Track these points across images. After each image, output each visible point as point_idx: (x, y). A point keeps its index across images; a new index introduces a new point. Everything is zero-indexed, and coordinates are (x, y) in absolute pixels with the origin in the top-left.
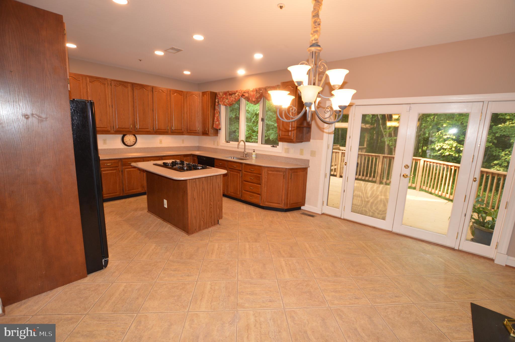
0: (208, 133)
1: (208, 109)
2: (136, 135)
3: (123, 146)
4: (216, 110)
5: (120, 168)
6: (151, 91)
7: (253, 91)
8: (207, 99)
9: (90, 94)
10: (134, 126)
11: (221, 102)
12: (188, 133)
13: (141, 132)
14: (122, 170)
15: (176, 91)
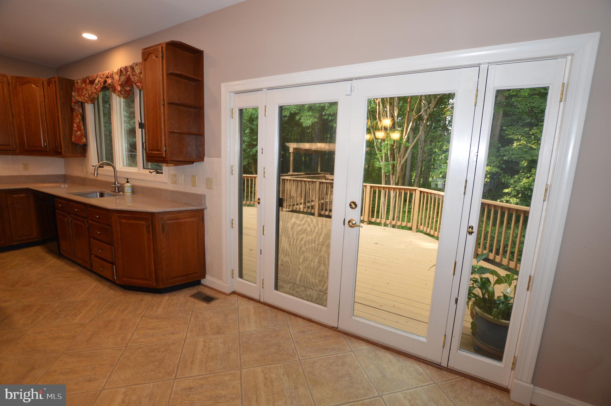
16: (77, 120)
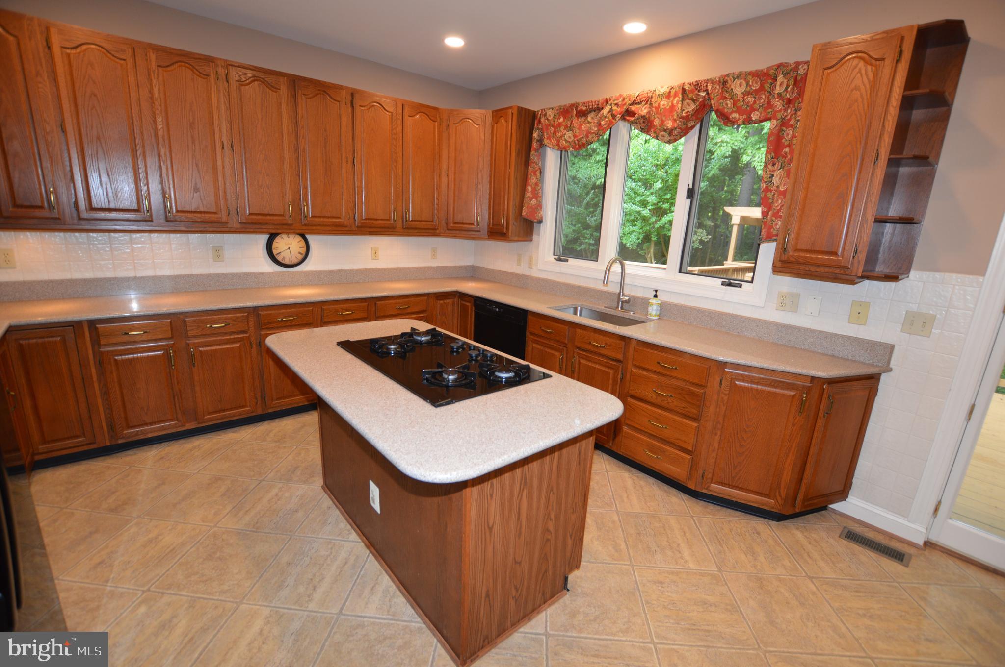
0: (505, 231)
1: (508, 160)
2: (308, 237)
3: (268, 267)
4: (533, 165)
5: (252, 334)
6: (349, 105)
7: (668, 95)
8: (507, 132)
9: (161, 106)
10: (298, 210)
11: (549, 138)
12: (448, 229)
13: (319, 228)
14: (258, 341)
15: (421, 109)
16: (533, 179)
